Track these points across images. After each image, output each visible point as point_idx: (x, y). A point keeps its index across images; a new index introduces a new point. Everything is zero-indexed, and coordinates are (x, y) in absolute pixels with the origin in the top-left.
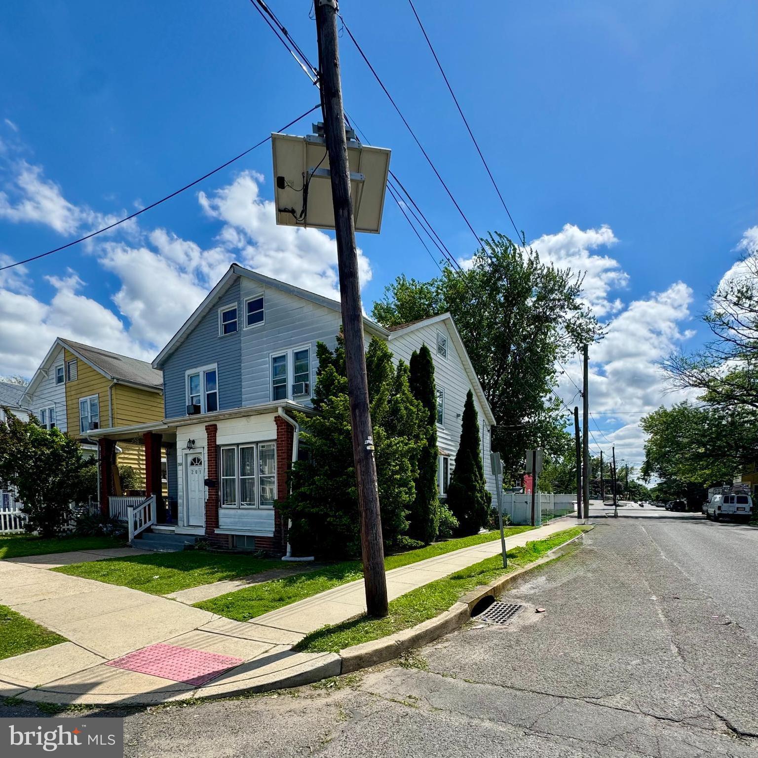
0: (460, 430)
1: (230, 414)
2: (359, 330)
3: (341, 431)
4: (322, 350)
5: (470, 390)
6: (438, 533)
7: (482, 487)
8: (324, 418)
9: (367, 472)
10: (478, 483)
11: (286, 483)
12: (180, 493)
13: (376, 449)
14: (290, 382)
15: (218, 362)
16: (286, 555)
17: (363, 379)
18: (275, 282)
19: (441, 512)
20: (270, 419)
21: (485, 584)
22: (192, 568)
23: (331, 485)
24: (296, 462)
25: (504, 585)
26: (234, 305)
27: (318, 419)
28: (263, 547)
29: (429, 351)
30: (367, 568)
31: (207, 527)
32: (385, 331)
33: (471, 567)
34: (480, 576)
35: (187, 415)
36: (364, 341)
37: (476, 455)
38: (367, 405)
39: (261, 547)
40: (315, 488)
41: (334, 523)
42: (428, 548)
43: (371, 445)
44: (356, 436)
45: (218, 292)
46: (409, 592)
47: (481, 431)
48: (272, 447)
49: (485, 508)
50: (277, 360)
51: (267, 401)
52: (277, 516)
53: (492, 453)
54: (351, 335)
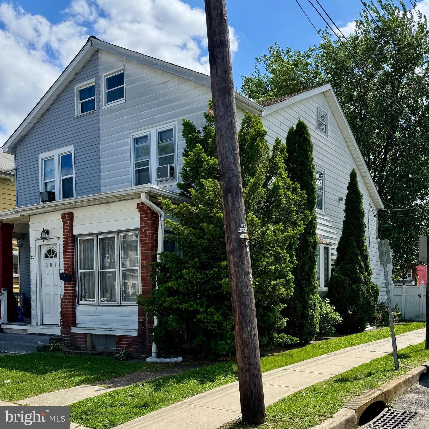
0: (342, 216)
1: (88, 201)
2: (231, 105)
3: (211, 219)
4: (188, 128)
5: (353, 170)
6: (318, 330)
7: (368, 278)
8: (193, 205)
9: (241, 262)
10: (363, 274)
11: (151, 276)
12: (33, 289)
13: (250, 238)
14: (154, 165)
15: (74, 144)
16: (151, 356)
17: (235, 159)
18: (137, 55)
19: (321, 307)
20: (132, 205)
21: (374, 387)
22: (46, 371)
23: (200, 278)
24: (162, 253)
25: (396, 389)
26: (90, 82)
27: (186, 206)
28: (126, 347)
29: (307, 127)
30: (242, 369)
31: (62, 325)
32: (259, 106)
33: (357, 369)
34: (368, 378)
35: (41, 203)
36: (236, 117)
37: (360, 243)
38: (240, 188)
39: (123, 347)
40: (183, 282)
41: (205, 320)
42: (308, 347)
43: (245, 233)
44: (229, 224)
45: (74, 68)
46: (288, 397)
47: (366, 216)
48: (135, 238)
49: (372, 302)
50: (139, 141)
51: (128, 186)
52: (141, 313)
53: (379, 240)
54: (222, 110)
